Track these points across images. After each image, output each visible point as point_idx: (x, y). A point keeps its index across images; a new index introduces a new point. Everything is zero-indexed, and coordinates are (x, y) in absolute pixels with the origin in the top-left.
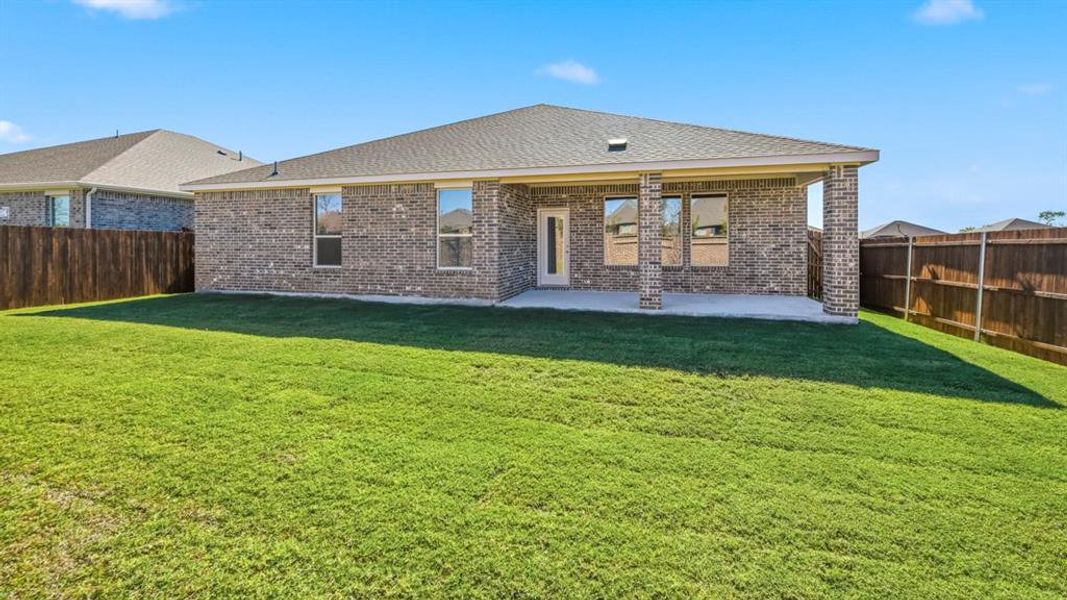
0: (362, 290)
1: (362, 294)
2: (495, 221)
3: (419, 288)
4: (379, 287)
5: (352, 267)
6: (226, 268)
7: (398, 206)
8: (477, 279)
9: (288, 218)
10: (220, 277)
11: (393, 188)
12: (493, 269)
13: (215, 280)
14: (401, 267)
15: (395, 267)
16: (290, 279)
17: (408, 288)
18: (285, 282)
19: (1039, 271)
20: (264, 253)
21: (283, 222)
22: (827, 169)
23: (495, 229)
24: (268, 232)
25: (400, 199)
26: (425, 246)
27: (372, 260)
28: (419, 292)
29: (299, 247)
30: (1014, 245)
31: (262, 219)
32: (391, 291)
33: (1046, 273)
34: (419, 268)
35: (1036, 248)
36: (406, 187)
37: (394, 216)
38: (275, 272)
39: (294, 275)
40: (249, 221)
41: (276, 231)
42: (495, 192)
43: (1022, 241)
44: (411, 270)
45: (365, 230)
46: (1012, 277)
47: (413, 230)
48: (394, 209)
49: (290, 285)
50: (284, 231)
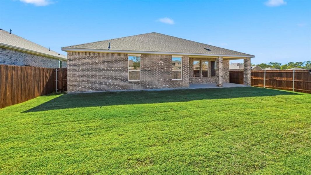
0: (148, 87)
1: (148, 89)
2: (188, 67)
3: (167, 86)
4: (154, 86)
5: (145, 80)
6: (86, 83)
7: (161, 61)
8: (184, 82)
9: (118, 64)
10: (83, 86)
11: (159, 56)
12: (188, 79)
13: (80, 88)
14: (162, 80)
15: (160, 80)
16: (119, 86)
17: (164, 86)
18: (116, 87)
19: (277, 76)
20: (107, 77)
21: (116, 65)
22: (246, 58)
23: (188, 69)
24: (109, 68)
25: (161, 59)
26: (169, 73)
27: (152, 78)
28: (168, 87)
29: (123, 74)
30: (271, 72)
31: (106, 64)
32: (158, 87)
33: (279, 77)
34: (167, 80)
35: (276, 73)
36: (163, 56)
37: (159, 64)
38: (112, 83)
39: (121, 84)
40: (99, 64)
41: (112, 68)
42: (188, 59)
43: (273, 72)
44: (165, 80)
45: (149, 69)
46: (271, 77)
47: (166, 68)
48: (160, 62)
49: (119, 87)
50: (116, 68)
